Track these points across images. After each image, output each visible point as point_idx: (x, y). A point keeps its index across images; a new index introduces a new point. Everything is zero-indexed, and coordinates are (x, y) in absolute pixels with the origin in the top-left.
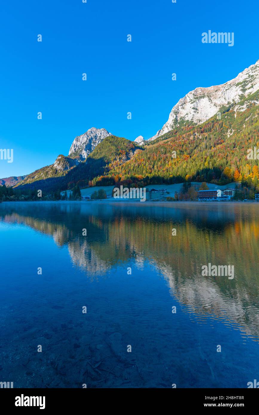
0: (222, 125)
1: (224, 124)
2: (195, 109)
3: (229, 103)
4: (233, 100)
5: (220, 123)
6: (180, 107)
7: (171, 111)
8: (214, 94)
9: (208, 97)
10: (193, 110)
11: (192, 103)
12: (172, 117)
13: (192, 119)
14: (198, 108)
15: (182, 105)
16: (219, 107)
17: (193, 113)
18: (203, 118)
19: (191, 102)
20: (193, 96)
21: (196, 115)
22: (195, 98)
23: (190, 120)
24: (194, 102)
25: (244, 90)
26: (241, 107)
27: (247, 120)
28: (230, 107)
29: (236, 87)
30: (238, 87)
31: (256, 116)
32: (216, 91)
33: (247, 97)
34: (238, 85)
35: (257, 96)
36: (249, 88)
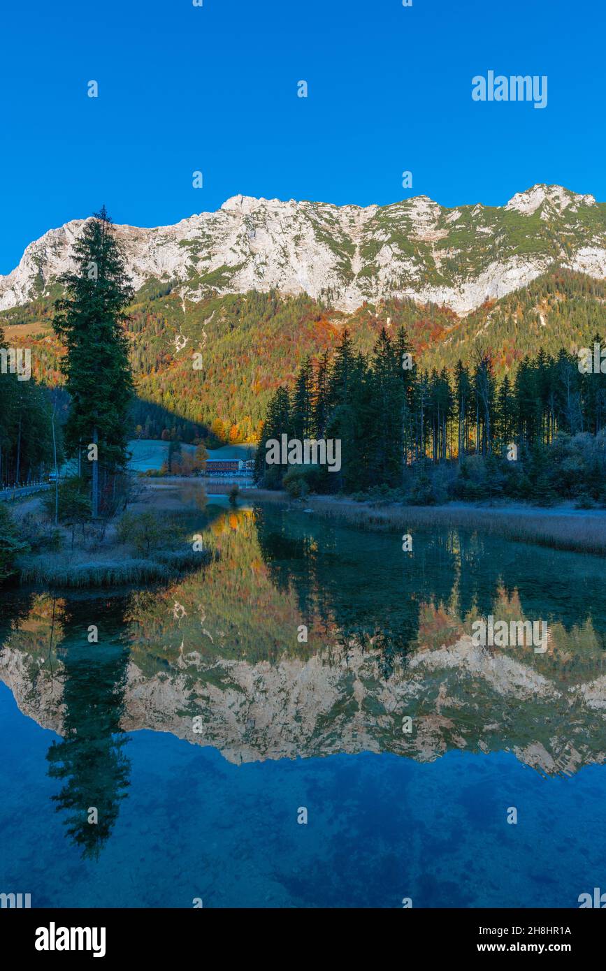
3: (165, 276)
4: (175, 273)
5: (158, 317)
6: (49, 250)
12: (26, 268)
15: (54, 246)
16: (144, 278)
20: (83, 234)
25: (195, 259)
26: (192, 292)
27: (206, 322)
28: (171, 285)
29: (179, 246)
30: (183, 249)
31: (223, 319)
32: (136, 239)
33: (202, 276)
34: (183, 243)
35: (220, 278)
36: (205, 259)
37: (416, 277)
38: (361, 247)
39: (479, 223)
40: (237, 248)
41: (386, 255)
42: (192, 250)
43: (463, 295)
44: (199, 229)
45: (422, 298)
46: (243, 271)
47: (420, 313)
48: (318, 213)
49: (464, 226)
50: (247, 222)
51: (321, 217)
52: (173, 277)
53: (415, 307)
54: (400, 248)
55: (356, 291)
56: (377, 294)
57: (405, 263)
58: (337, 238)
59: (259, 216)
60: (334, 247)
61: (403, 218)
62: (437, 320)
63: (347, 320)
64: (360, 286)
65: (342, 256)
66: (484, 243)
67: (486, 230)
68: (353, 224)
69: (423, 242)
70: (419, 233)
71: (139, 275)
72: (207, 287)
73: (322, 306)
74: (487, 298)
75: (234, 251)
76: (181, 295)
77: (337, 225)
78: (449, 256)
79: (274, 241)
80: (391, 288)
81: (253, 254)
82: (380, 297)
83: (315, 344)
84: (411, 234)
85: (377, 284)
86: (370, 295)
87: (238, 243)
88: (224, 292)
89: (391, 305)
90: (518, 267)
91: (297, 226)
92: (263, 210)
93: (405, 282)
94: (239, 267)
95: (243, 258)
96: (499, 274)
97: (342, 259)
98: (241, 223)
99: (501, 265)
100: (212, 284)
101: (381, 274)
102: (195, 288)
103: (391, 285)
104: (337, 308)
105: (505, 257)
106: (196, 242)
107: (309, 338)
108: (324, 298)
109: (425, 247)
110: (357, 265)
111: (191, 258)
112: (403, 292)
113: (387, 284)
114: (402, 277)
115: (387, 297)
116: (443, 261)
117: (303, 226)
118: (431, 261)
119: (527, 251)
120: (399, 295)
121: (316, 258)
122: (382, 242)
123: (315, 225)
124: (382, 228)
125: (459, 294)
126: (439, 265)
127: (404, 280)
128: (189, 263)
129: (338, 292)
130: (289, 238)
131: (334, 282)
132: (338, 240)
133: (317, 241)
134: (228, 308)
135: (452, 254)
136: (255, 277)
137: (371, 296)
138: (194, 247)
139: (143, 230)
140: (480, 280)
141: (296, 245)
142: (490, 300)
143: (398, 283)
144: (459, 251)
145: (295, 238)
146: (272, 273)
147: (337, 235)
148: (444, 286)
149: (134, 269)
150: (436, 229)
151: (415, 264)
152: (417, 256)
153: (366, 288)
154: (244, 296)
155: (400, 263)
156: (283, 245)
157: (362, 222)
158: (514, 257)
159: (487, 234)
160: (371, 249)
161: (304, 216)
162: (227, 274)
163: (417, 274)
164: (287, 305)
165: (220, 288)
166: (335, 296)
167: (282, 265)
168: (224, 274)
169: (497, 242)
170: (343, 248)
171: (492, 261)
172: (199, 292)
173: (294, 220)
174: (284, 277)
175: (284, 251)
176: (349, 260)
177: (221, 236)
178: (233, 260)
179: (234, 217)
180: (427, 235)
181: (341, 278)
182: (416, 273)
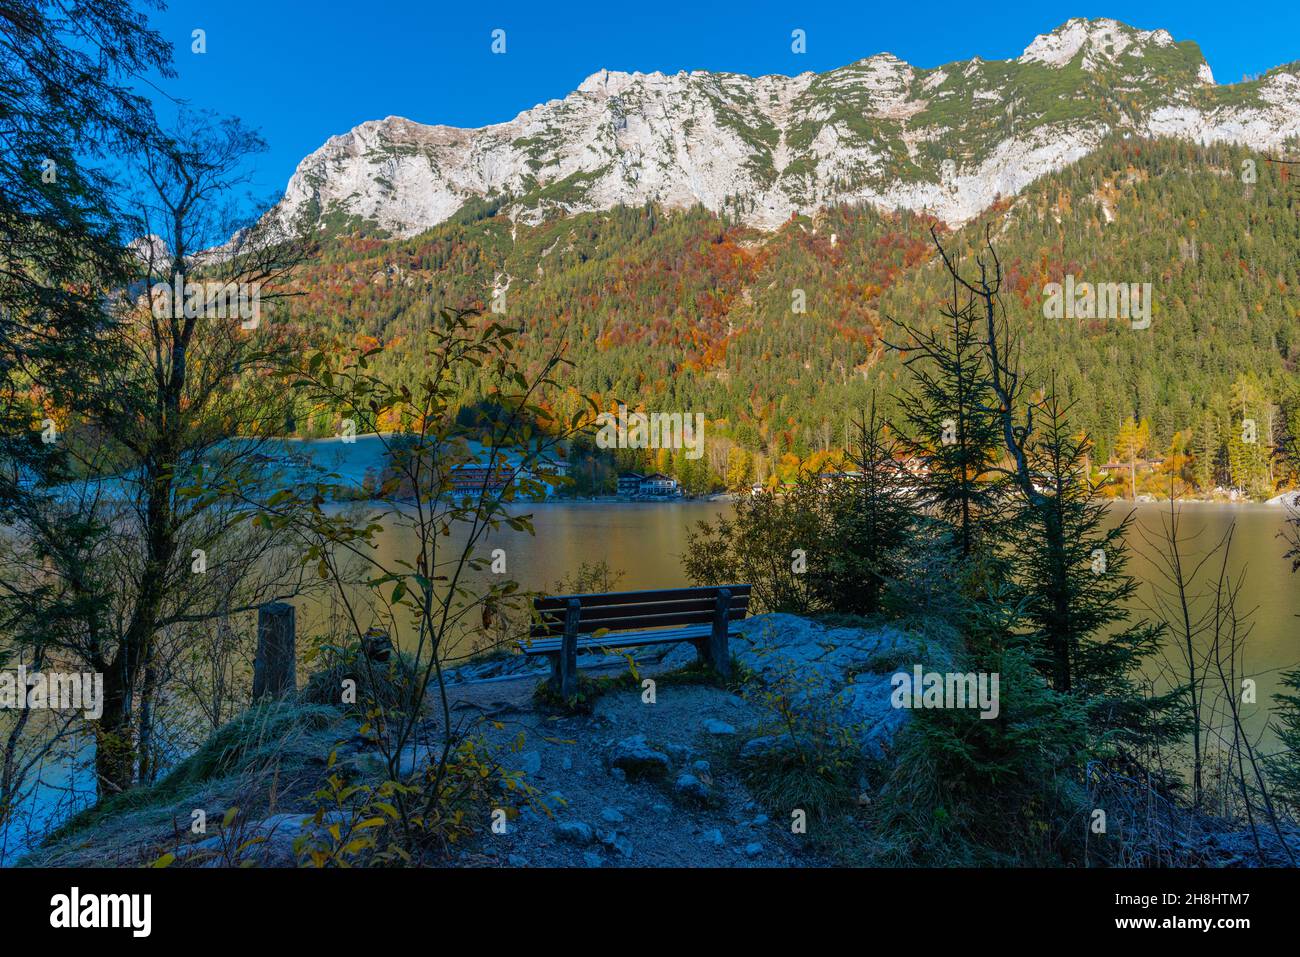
0: (477, 255)
1: (482, 252)
2: (387, 185)
3: (492, 191)
4: (506, 187)
5: (470, 247)
6: (329, 165)
7: (293, 171)
8: (447, 150)
9: (430, 156)
10: (377, 187)
11: (374, 162)
12: (297, 192)
13: (374, 216)
14: (394, 183)
15: (338, 159)
16: (463, 197)
17: (378, 197)
18: (410, 220)
19: (370, 158)
20: (378, 139)
21: (387, 202)
22: (384, 148)
23: (366, 217)
24: (383, 159)
25: (535, 165)
26: (528, 212)
27: (545, 253)
28: (497, 204)
29: (512, 148)
30: (519, 151)
31: (571, 248)
32: (454, 144)
33: (544, 188)
34: (518, 144)
35: (570, 190)
36: (549, 164)
37: (878, 170)
38: (788, 133)
39: (977, 86)
40: (598, 145)
41: (828, 137)
42: (531, 152)
43: (956, 196)
44: (542, 121)
45: (887, 203)
46: (605, 178)
47: (885, 225)
48: (721, 88)
49: (952, 92)
50: (613, 105)
51: (726, 94)
52: (503, 192)
53: (877, 217)
54: (850, 128)
55: (780, 197)
56: (814, 200)
57: (857, 151)
58: (750, 122)
59: (632, 97)
60: (746, 134)
61: (853, 87)
62: (913, 233)
63: (765, 242)
64: (786, 190)
65: (758, 147)
66: (989, 114)
67: (990, 95)
68: (776, 102)
69: (888, 120)
70: (881, 109)
71: (455, 193)
72: (550, 204)
73: (726, 221)
74: (998, 197)
75: (594, 150)
76: (512, 218)
77: (750, 105)
78: (932, 137)
79: (653, 130)
80: (837, 190)
81: (621, 152)
82: (819, 203)
83: (709, 274)
84: (868, 111)
85: (813, 185)
86: (803, 203)
87: (599, 138)
88: (576, 210)
89: (837, 216)
90: (1048, 144)
91: (688, 106)
92: (638, 88)
93: (859, 177)
94: (599, 173)
95: (607, 159)
96: (1017, 157)
97: (758, 150)
98: (605, 108)
99: (1019, 142)
100: (558, 199)
101: (820, 169)
102: (532, 205)
103: (837, 185)
104: (750, 224)
105: (1025, 130)
106: (537, 141)
107: (701, 265)
108: (730, 211)
109: (891, 127)
110: (782, 158)
111: (529, 162)
112: (857, 194)
113: (830, 184)
114: (853, 172)
115: (831, 202)
116: (920, 146)
117: (698, 105)
118: (901, 148)
119: (1062, 118)
120: (851, 200)
121: (716, 151)
122: (822, 122)
123: (716, 103)
124: (821, 101)
125: (949, 194)
126: (913, 152)
127: (857, 176)
128: (526, 170)
129: (752, 201)
130: (676, 125)
131: (746, 185)
132: (753, 125)
133: (718, 126)
134: (579, 232)
135: (935, 134)
136: (624, 185)
137: (805, 204)
138: (534, 149)
139: (465, 132)
140: (984, 169)
141: (687, 134)
142: (1002, 200)
143: (848, 181)
144: (946, 129)
145: (684, 123)
146: (650, 176)
147: (751, 117)
148: (923, 183)
149: (449, 186)
150: (907, 101)
151: (875, 151)
152: (878, 140)
153: (797, 192)
154: (606, 213)
155: (850, 151)
156: (666, 135)
157: (790, 97)
158: (1042, 129)
159: (992, 101)
160: (804, 134)
161: (698, 91)
162: (581, 184)
163: (879, 167)
164: (672, 223)
165: (571, 204)
166: (748, 207)
167: (665, 166)
168: (577, 184)
169: (1010, 110)
170: (760, 136)
171: (1003, 138)
172: (538, 211)
173: (684, 98)
174: (668, 182)
175: (668, 145)
176: (769, 153)
177: (574, 130)
178: (591, 162)
179: (595, 101)
180: (893, 110)
181: (757, 179)
182: (877, 164)
